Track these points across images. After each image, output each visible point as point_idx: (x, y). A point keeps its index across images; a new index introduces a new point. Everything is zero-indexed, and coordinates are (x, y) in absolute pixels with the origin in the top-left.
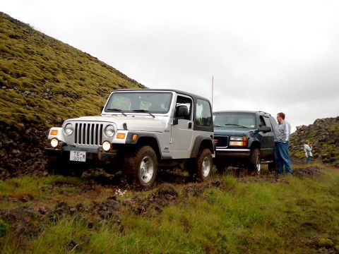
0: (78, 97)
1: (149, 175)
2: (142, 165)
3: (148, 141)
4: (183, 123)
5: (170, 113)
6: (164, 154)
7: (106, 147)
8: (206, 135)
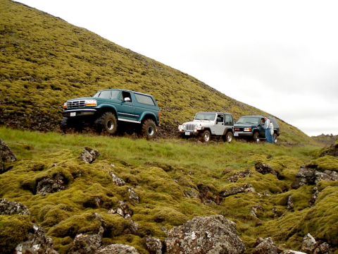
0: (181, 109)
1: (208, 139)
2: (206, 136)
3: (208, 129)
4: (220, 123)
5: (215, 120)
6: (213, 133)
7: (195, 131)
8: (230, 127)
